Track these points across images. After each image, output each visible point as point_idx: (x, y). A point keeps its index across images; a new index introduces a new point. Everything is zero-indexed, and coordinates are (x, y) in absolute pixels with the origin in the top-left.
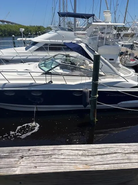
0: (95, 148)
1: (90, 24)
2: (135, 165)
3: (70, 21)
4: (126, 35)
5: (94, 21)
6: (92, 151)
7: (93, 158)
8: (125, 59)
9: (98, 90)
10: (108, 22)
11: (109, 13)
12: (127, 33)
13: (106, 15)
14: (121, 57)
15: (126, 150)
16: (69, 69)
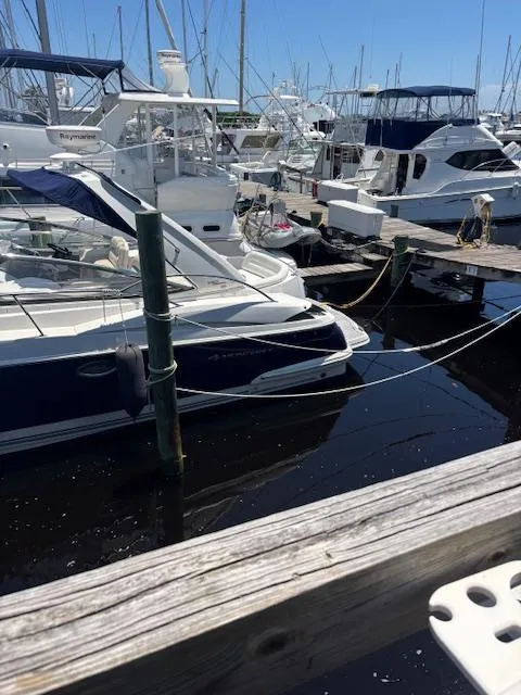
0: (83, 587)
1: (111, 99)
2: (233, 609)
3: (36, 85)
4: (253, 142)
5: (126, 88)
6: (69, 605)
7: (70, 632)
8: (259, 223)
9: (175, 343)
10: (179, 94)
11: (177, 59)
12: (254, 134)
13: (166, 66)
14: (243, 219)
15: (204, 559)
16: (51, 278)
